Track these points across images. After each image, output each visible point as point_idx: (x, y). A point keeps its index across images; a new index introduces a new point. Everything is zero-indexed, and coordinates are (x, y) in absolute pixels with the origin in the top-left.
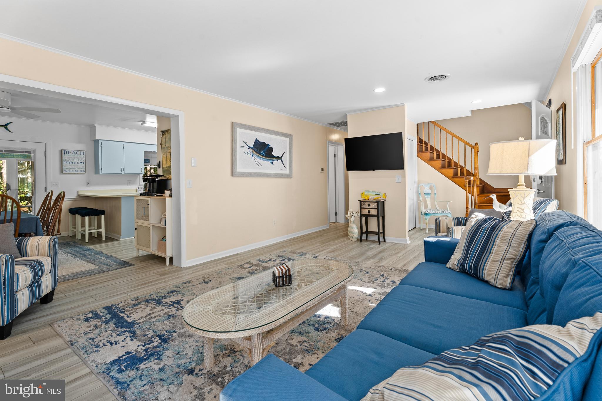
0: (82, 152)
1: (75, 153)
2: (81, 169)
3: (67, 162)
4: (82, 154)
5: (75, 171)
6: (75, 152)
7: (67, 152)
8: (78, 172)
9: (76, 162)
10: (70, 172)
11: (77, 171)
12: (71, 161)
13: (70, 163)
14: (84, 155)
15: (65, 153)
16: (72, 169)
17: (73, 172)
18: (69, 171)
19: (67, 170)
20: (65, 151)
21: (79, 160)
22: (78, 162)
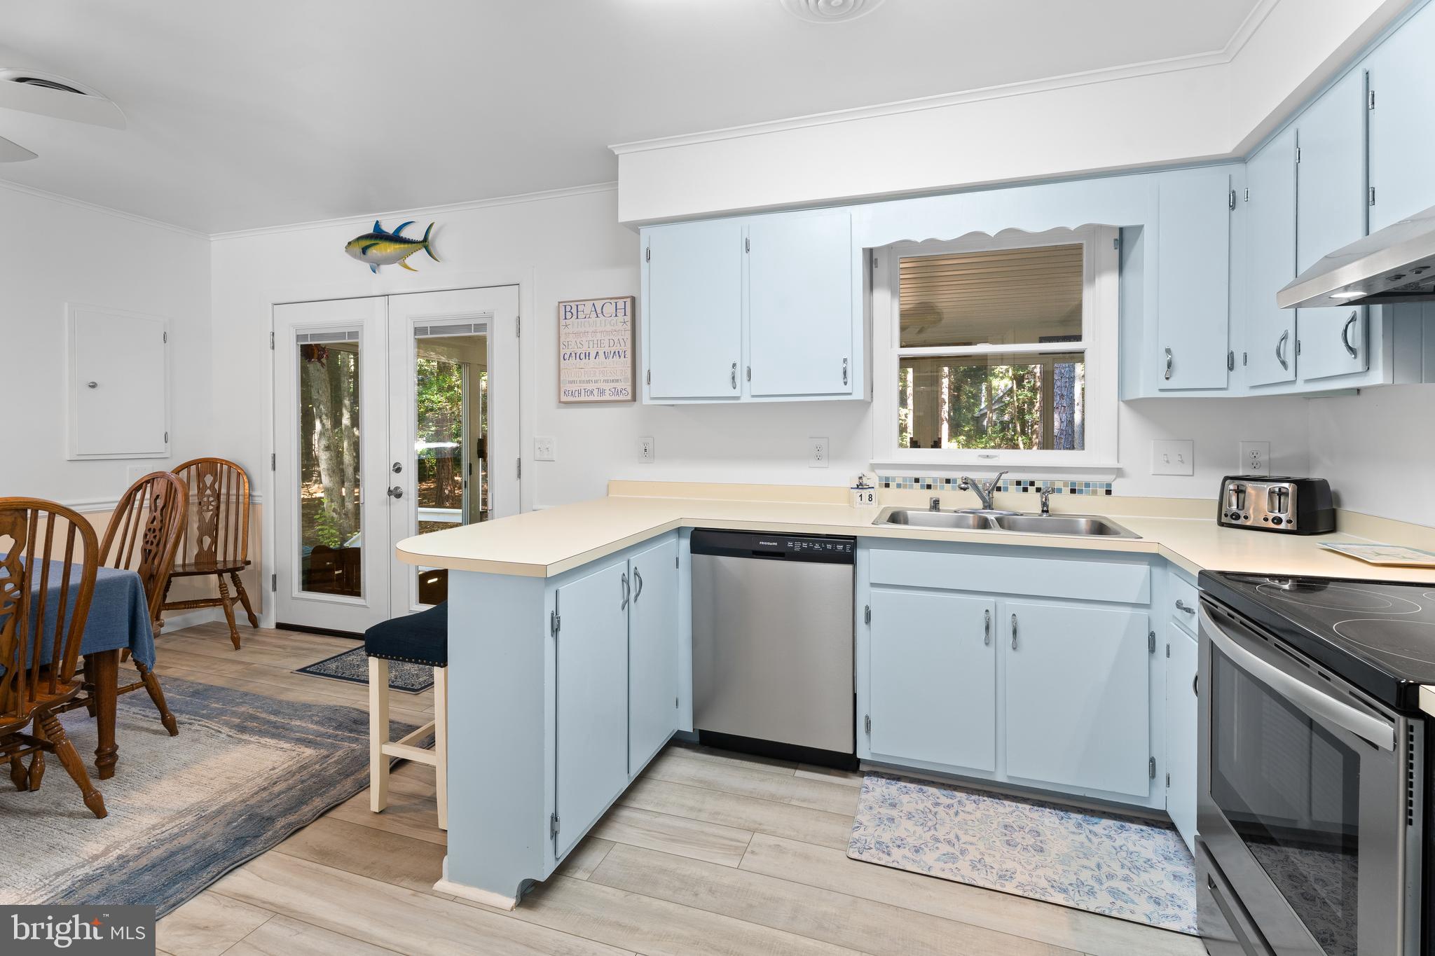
0: (621, 304)
1: (599, 311)
2: (617, 381)
3: (573, 355)
4: (621, 313)
5: (595, 392)
6: (599, 305)
7: (574, 311)
8: (606, 397)
9: (601, 354)
10: (583, 398)
11: (602, 392)
12: (585, 349)
13: (582, 356)
14: (628, 318)
15: (569, 315)
16: (588, 382)
17: (591, 398)
18: (580, 394)
19: (574, 387)
20: (568, 309)
21: (612, 344)
22: (607, 349)
